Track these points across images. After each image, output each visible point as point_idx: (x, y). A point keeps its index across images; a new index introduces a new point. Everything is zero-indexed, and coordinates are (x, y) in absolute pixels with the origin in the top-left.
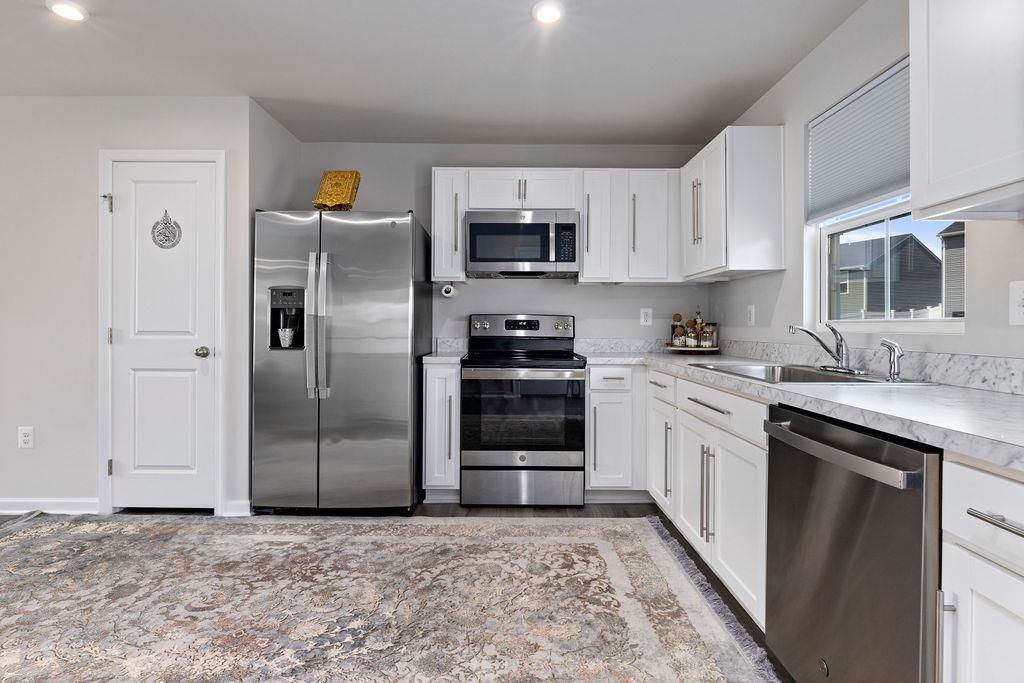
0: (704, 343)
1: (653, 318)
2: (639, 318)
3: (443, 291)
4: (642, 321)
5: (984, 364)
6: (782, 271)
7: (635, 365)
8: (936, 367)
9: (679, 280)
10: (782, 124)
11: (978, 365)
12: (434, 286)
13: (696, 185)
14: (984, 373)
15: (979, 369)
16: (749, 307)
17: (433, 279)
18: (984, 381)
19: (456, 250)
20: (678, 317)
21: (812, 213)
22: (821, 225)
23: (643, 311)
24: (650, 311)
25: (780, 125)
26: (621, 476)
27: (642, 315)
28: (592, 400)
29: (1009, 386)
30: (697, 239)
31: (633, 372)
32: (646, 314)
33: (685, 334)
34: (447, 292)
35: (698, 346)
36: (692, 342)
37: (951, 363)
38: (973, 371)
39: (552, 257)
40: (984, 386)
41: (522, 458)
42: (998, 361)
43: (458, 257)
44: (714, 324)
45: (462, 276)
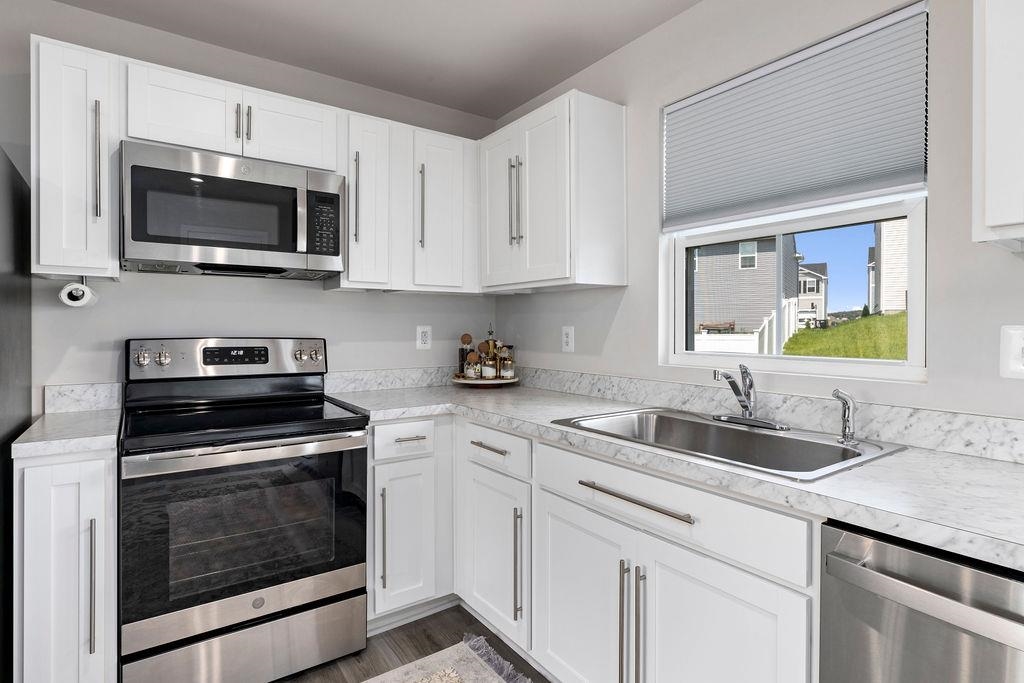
0: (504, 373)
1: (433, 339)
2: (415, 340)
3: (64, 296)
4: (419, 344)
5: (968, 424)
6: (622, 288)
7: (437, 416)
8: (888, 422)
9: (476, 290)
10: (622, 104)
11: (955, 426)
12: (35, 282)
13: (515, 166)
14: (968, 435)
15: (961, 430)
16: (565, 329)
17: (35, 269)
18: (969, 444)
19: (97, 212)
20: (466, 339)
21: (671, 219)
22: (675, 235)
23: (420, 329)
24: (428, 329)
25: (622, 105)
26: (421, 585)
27: (419, 336)
28: (380, 477)
29: (1011, 454)
30: (516, 238)
31: (436, 425)
32: (424, 334)
33: (480, 361)
34: (72, 297)
35: (496, 378)
36: (489, 372)
37: (913, 420)
38: (949, 431)
39: (302, 245)
40: (969, 451)
41: (258, 604)
42: (992, 421)
43: (103, 230)
44: (510, 347)
45: (112, 267)
